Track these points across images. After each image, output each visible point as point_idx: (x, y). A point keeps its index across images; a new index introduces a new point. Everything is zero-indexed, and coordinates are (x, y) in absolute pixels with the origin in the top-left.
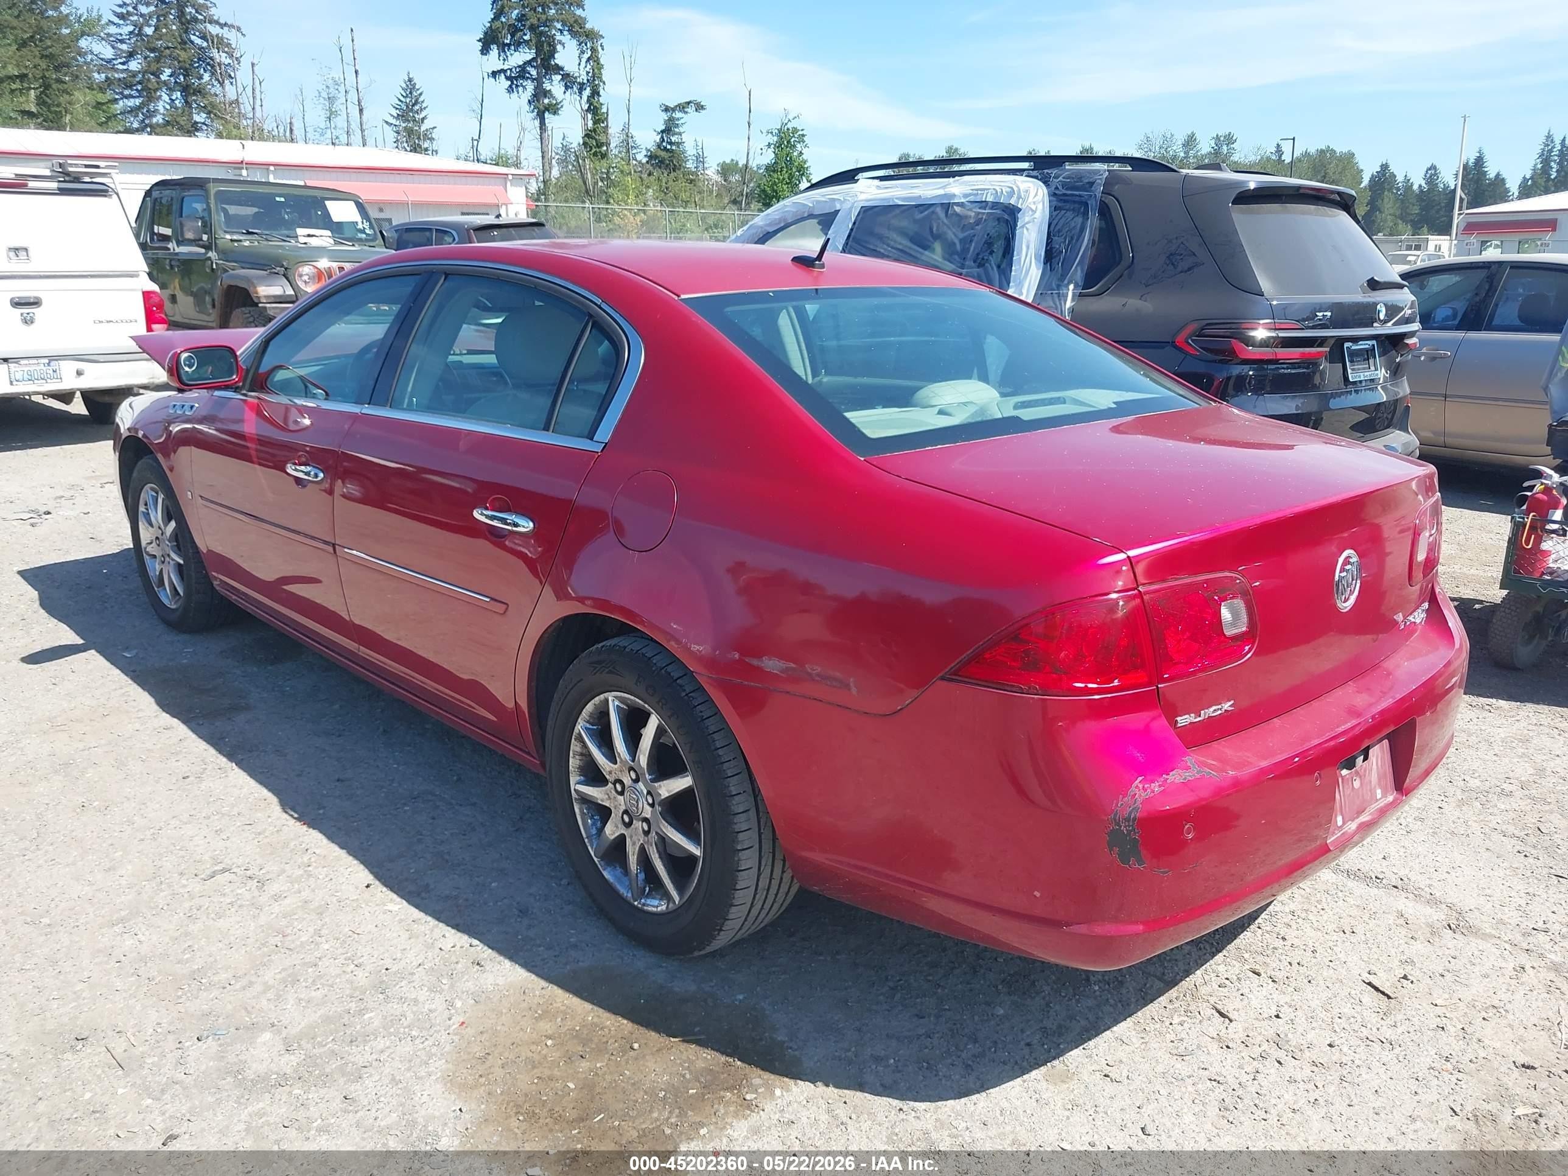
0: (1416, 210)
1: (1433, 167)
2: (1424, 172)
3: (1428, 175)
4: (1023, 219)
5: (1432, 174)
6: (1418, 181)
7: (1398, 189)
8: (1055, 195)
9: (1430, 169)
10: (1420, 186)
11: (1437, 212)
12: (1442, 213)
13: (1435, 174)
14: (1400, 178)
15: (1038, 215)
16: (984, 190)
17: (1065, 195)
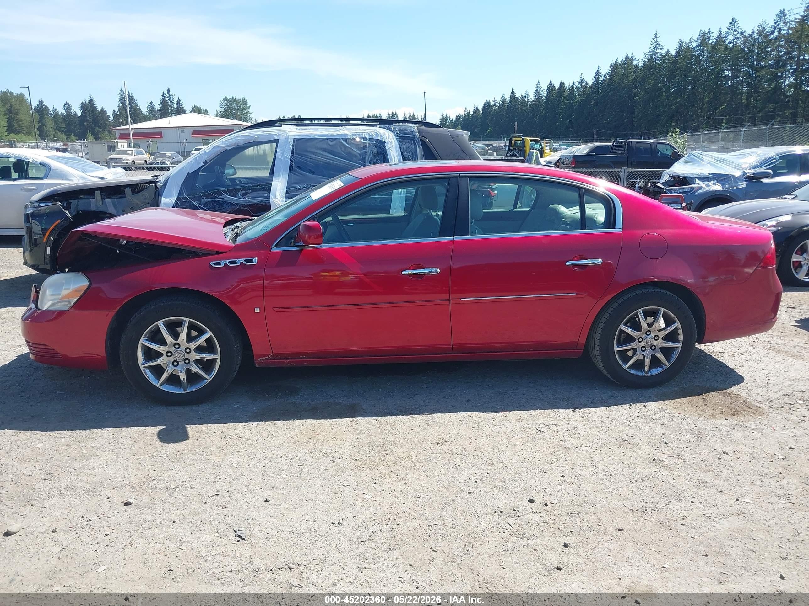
0: (64, 125)
1: (67, 104)
2: (63, 106)
3: (66, 108)
4: (388, 146)
5: (67, 106)
6: (61, 110)
7: (51, 114)
8: (397, 136)
9: (66, 104)
10: (62, 113)
11: (75, 127)
12: (77, 127)
13: (69, 107)
14: (51, 109)
15: (393, 144)
16: (362, 133)
17: (402, 136)
